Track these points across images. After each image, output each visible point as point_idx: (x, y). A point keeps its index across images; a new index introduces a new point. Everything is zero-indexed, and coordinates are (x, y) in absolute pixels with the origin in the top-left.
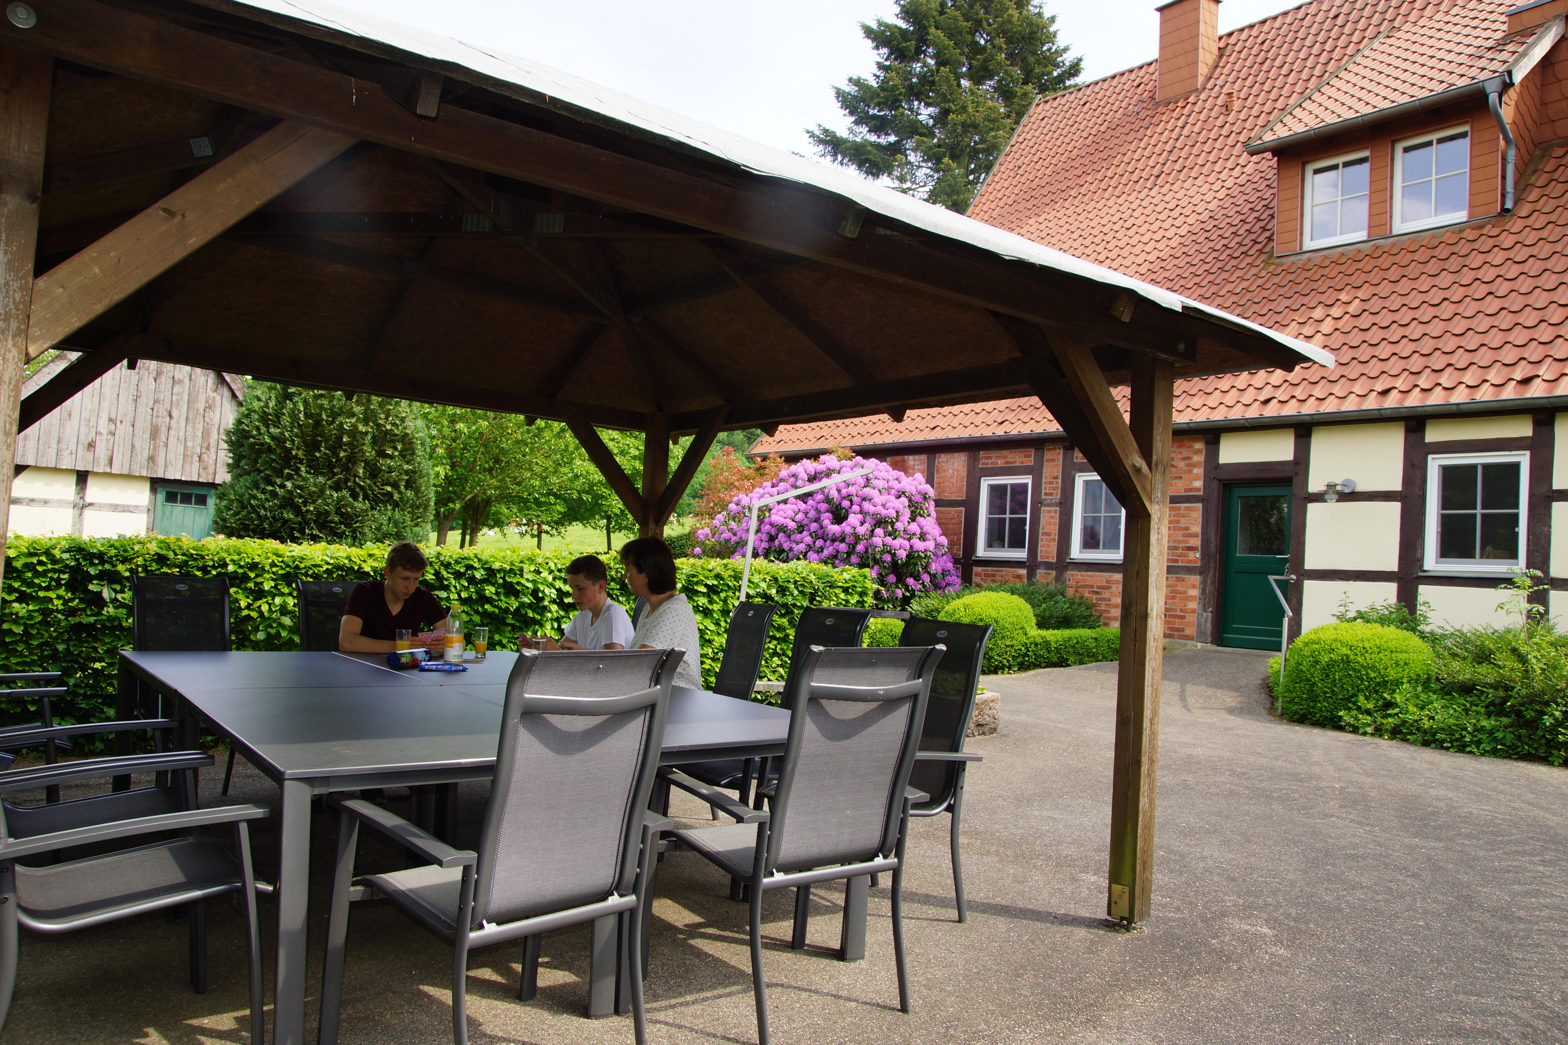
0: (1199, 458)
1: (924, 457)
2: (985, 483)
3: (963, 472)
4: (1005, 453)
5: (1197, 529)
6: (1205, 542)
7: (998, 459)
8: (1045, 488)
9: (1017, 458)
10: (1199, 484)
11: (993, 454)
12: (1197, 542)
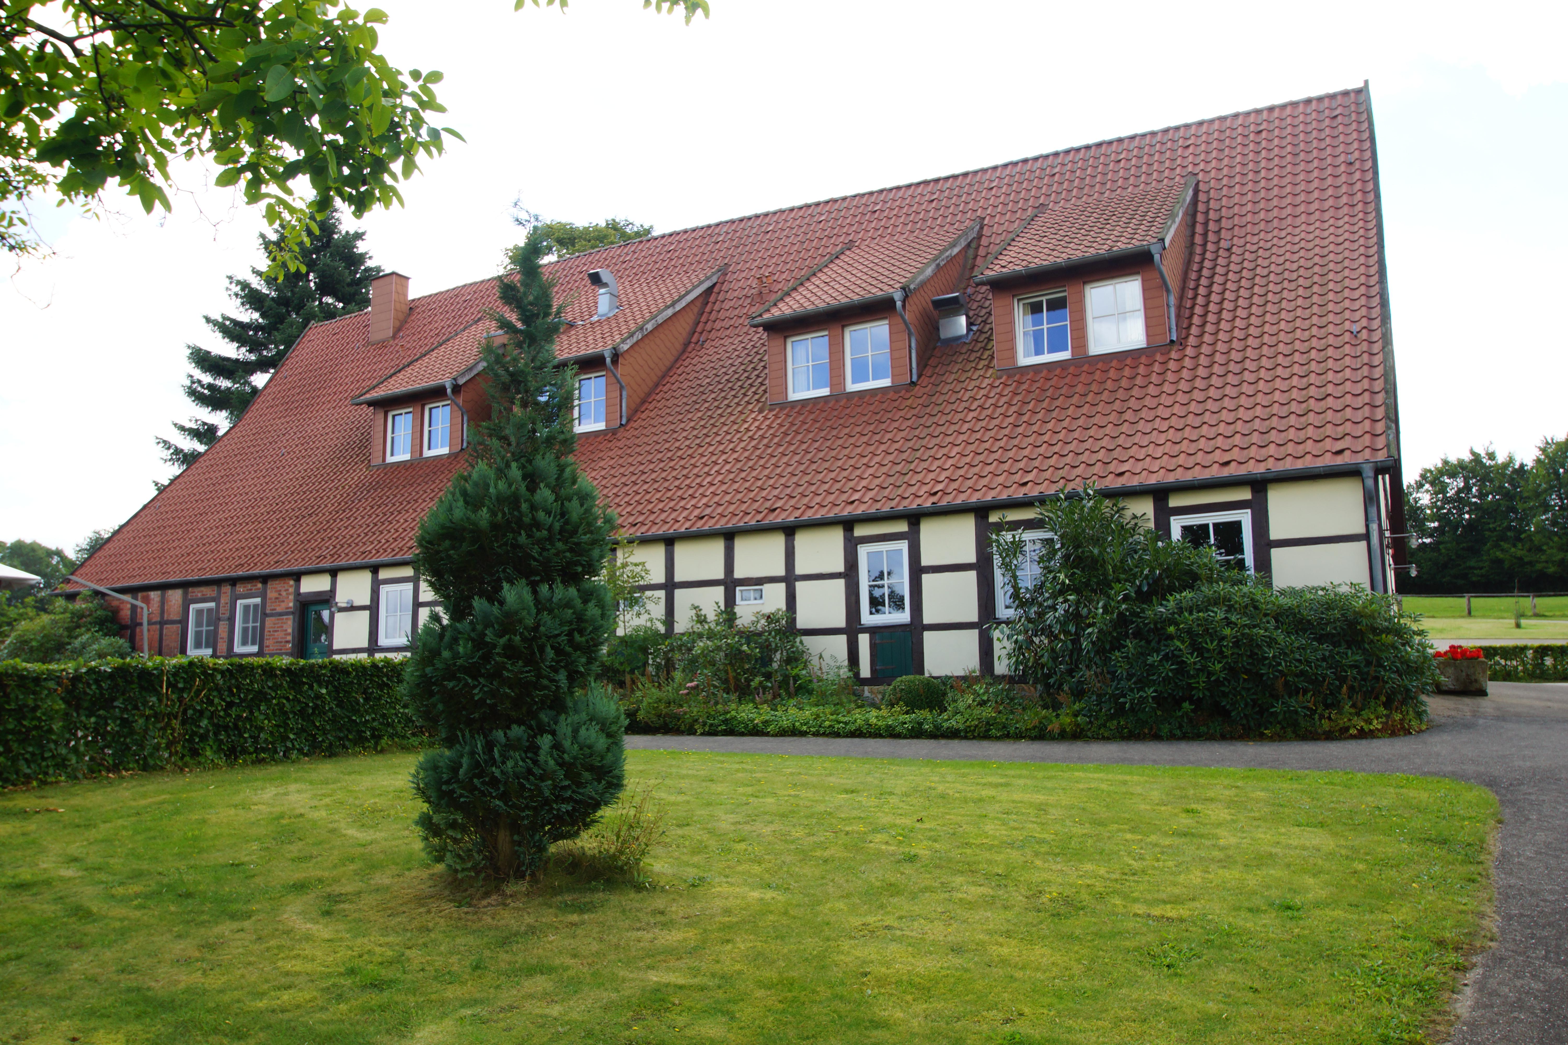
0: (291, 590)
1: (159, 593)
2: (192, 607)
3: (180, 601)
4: (202, 589)
5: (290, 630)
6: (293, 637)
7: (198, 592)
8: (222, 610)
9: (208, 591)
10: (291, 604)
11: (196, 590)
12: (289, 638)
